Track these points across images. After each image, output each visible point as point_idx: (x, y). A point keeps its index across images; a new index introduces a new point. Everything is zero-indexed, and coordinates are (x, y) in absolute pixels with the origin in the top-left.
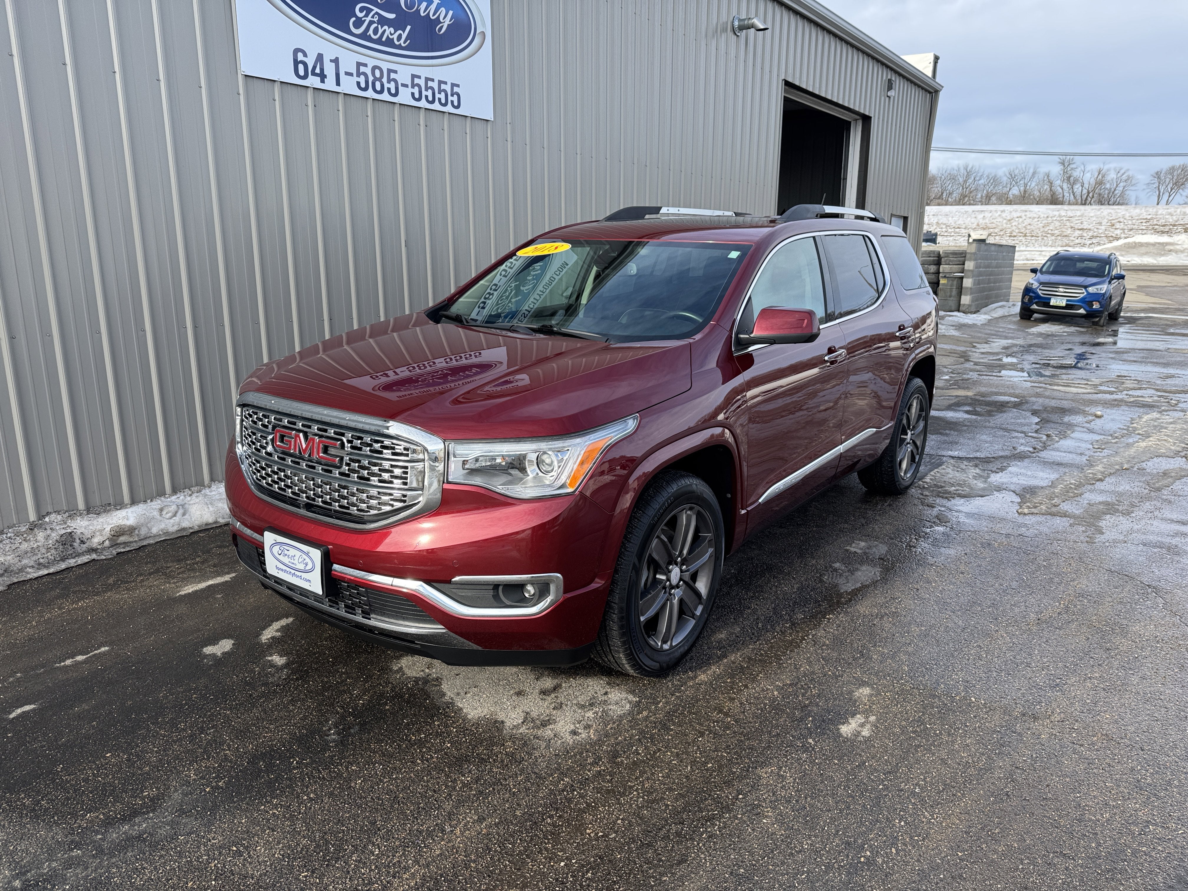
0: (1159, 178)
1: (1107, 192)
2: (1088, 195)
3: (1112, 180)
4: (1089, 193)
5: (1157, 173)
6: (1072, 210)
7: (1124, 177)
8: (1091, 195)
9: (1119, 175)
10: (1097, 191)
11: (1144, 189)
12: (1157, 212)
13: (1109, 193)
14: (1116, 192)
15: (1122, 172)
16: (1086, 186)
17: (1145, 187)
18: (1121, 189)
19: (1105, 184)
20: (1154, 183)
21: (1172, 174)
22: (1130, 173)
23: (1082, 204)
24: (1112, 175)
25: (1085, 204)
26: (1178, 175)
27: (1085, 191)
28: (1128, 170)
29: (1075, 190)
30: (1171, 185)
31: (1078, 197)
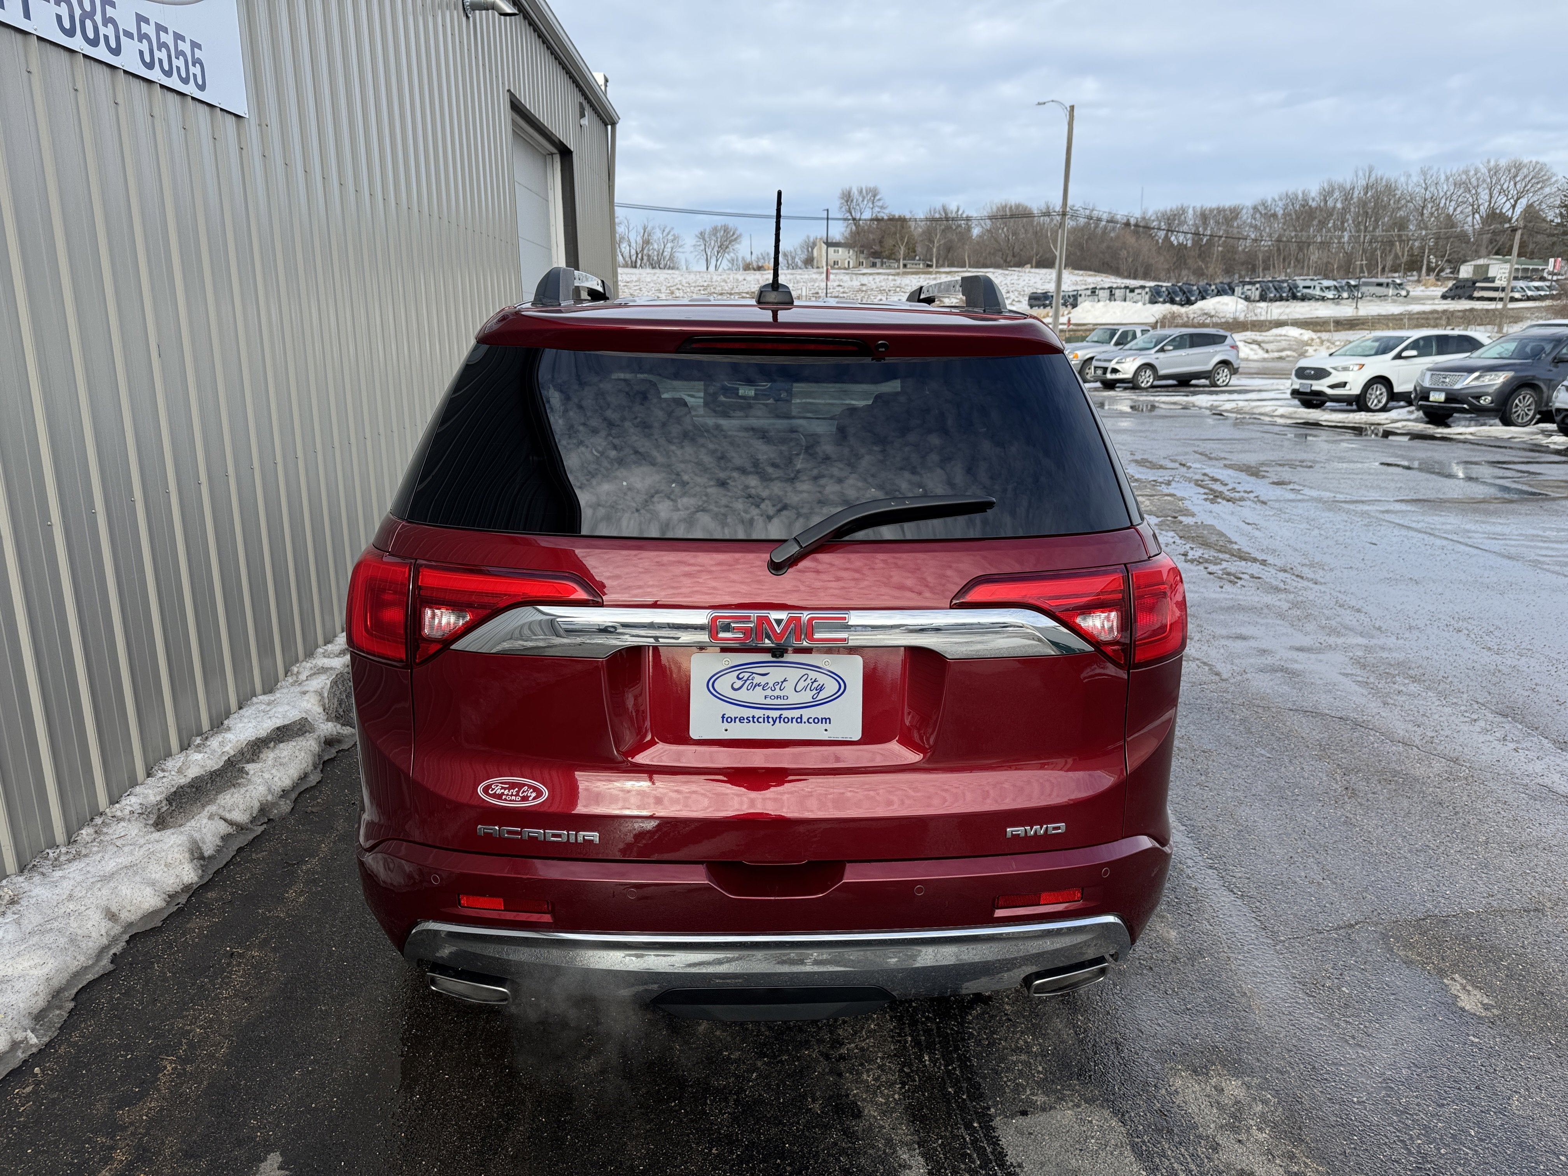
0: (704, 239)
1: (656, 253)
2: (637, 257)
3: (659, 239)
4: (637, 254)
5: (701, 233)
6: (627, 274)
7: (670, 237)
8: (640, 256)
9: (665, 234)
10: (645, 252)
11: (691, 252)
12: (712, 278)
13: (658, 255)
14: (665, 254)
15: (667, 231)
16: (633, 245)
17: (692, 249)
18: (669, 250)
19: (652, 244)
20: (700, 245)
21: (715, 235)
22: (675, 232)
23: (632, 267)
24: (658, 235)
25: (636, 267)
26: (721, 237)
27: (633, 252)
28: (673, 228)
29: (623, 250)
30: (716, 249)
31: (628, 259)
